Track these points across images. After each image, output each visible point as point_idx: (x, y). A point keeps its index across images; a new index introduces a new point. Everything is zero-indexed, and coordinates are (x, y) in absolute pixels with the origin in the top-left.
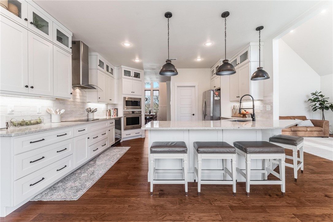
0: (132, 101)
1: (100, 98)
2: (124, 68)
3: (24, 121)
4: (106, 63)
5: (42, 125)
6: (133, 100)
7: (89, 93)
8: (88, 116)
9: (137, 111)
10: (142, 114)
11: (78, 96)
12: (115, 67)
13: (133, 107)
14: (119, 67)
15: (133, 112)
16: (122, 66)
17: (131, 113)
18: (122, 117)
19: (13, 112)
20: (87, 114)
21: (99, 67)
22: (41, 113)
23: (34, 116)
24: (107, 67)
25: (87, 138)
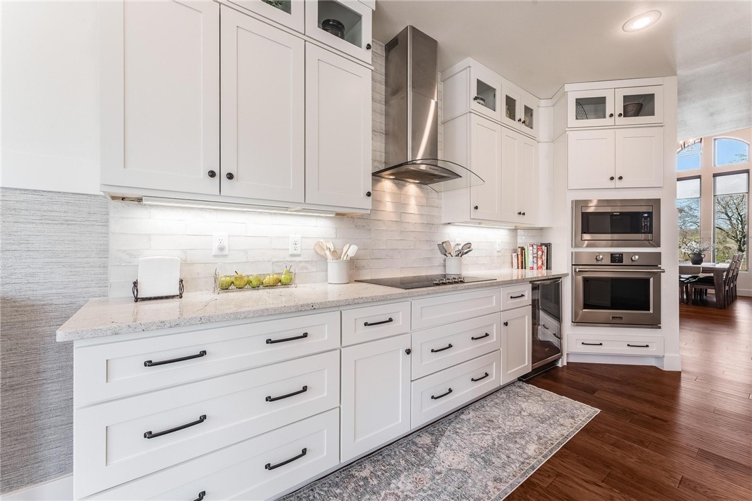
0: (611, 215)
1: (476, 208)
2: (576, 90)
3: (241, 277)
4: (503, 89)
5: (291, 289)
6: (618, 210)
7: (449, 197)
8: (445, 266)
9: (635, 254)
10: (663, 266)
11: (413, 207)
12: (543, 103)
13: (616, 236)
14: (557, 97)
15: (616, 259)
16: (568, 87)
17: (607, 261)
18: (566, 275)
19: (226, 252)
20: (442, 262)
21: (476, 106)
22: (299, 255)
23: (280, 262)
24: (510, 103)
25: (402, 352)
